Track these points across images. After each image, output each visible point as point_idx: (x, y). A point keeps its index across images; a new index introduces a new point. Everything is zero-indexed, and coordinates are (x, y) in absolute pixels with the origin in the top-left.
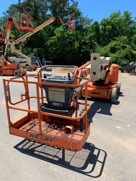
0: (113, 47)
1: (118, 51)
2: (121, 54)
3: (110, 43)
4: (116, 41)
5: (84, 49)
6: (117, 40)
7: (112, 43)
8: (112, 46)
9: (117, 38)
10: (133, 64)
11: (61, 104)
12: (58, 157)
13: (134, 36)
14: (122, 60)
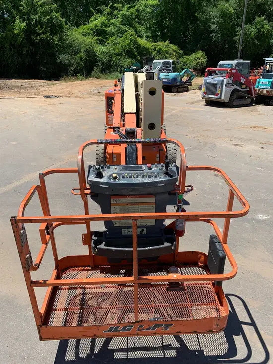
0: (100, 29)
1: (111, 39)
2: (116, 45)
3: (92, 19)
4: (104, 16)
5: (39, 35)
6: (105, 12)
7: (96, 19)
8: (96, 26)
9: (106, 8)
10: (149, 70)
11: (145, 230)
12: (171, 345)
13: (135, 6)
14: (120, 58)
